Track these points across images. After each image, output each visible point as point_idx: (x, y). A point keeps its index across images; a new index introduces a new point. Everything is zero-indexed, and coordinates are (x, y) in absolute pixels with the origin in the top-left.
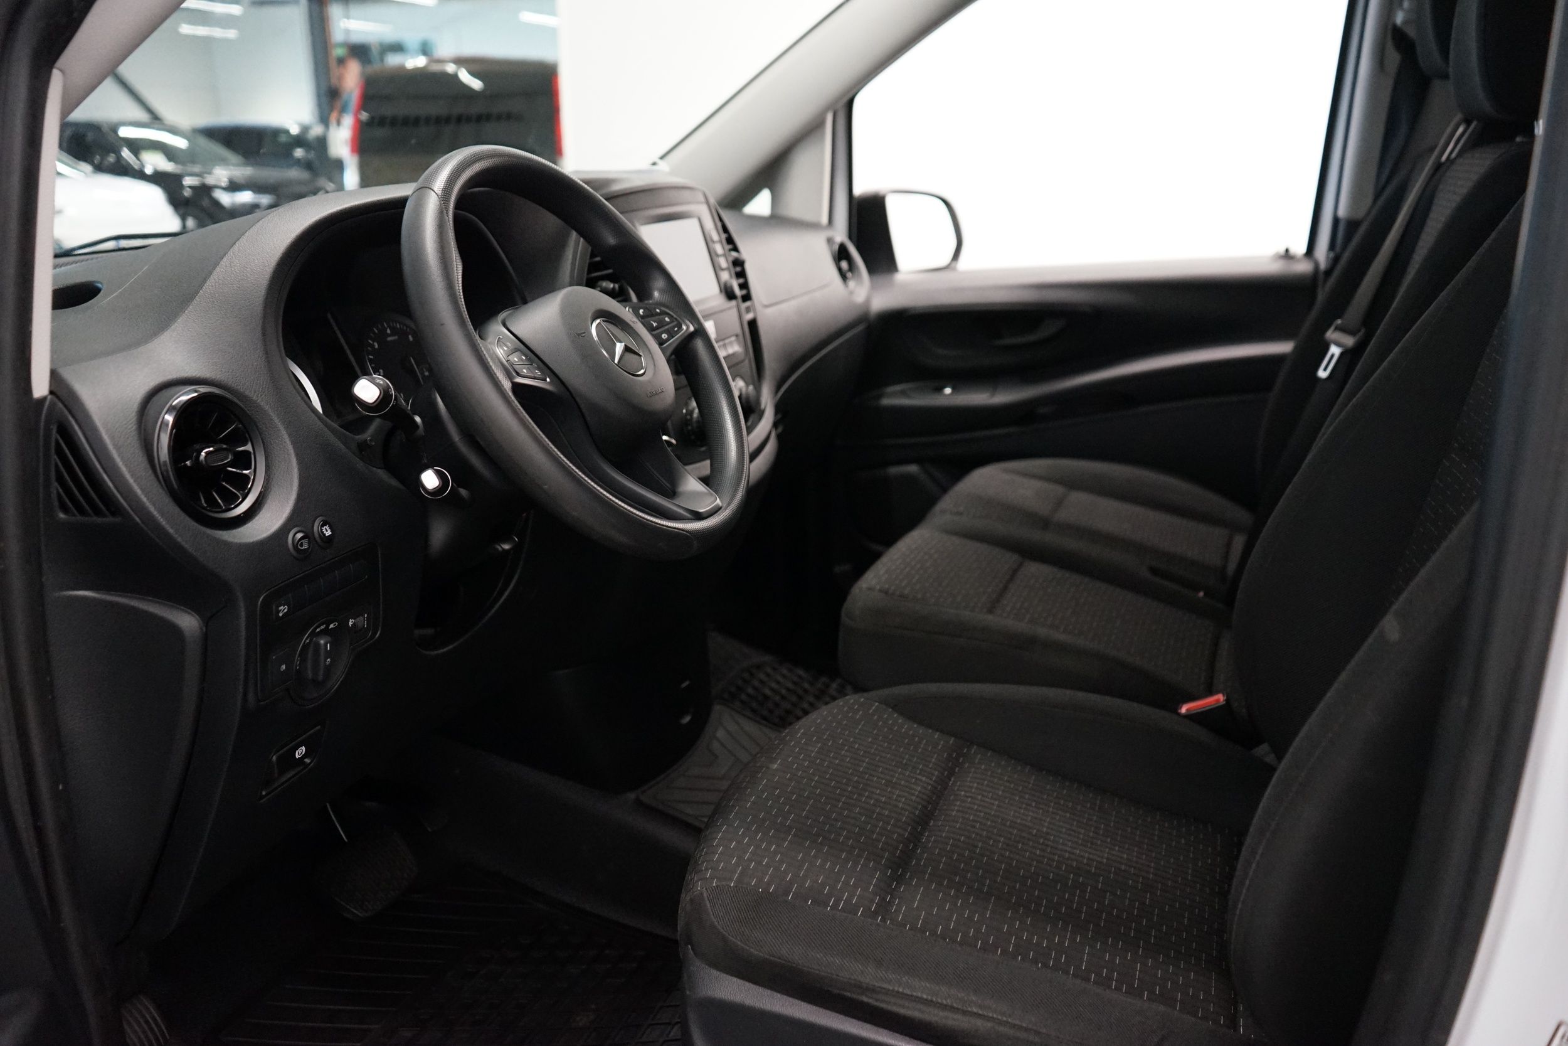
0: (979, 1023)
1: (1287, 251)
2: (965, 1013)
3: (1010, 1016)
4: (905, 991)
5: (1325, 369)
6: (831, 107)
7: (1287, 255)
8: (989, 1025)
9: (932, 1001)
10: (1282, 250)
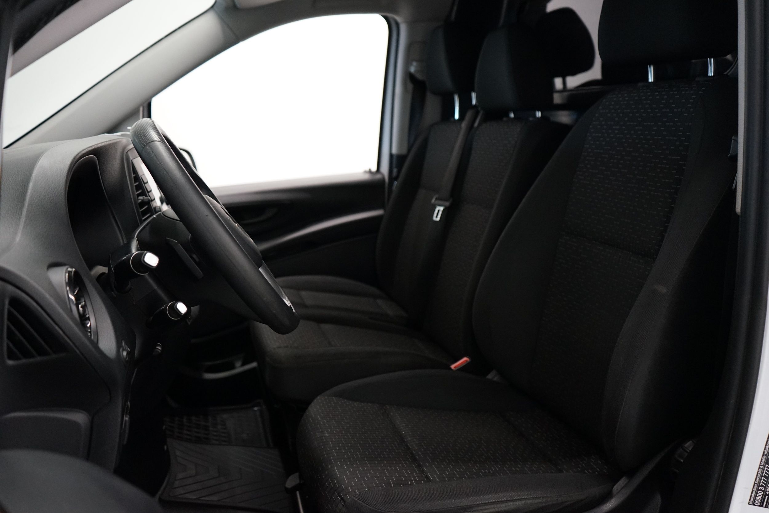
0: (520, 503)
1: (370, 170)
2: (513, 501)
3: (531, 495)
4: (485, 502)
5: (437, 217)
6: (142, 104)
7: (370, 172)
8: (523, 502)
9: (498, 501)
10: (367, 169)
